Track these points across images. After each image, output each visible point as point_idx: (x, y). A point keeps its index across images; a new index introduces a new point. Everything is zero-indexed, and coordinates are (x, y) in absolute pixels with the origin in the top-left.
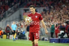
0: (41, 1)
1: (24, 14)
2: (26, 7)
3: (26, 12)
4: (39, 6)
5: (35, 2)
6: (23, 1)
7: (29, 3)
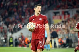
0: (74, 1)
1: (53, 18)
2: (56, 9)
3: (56, 15)
4: (72, 7)
5: (66, 3)
6: (52, 2)
7: (59, 4)
